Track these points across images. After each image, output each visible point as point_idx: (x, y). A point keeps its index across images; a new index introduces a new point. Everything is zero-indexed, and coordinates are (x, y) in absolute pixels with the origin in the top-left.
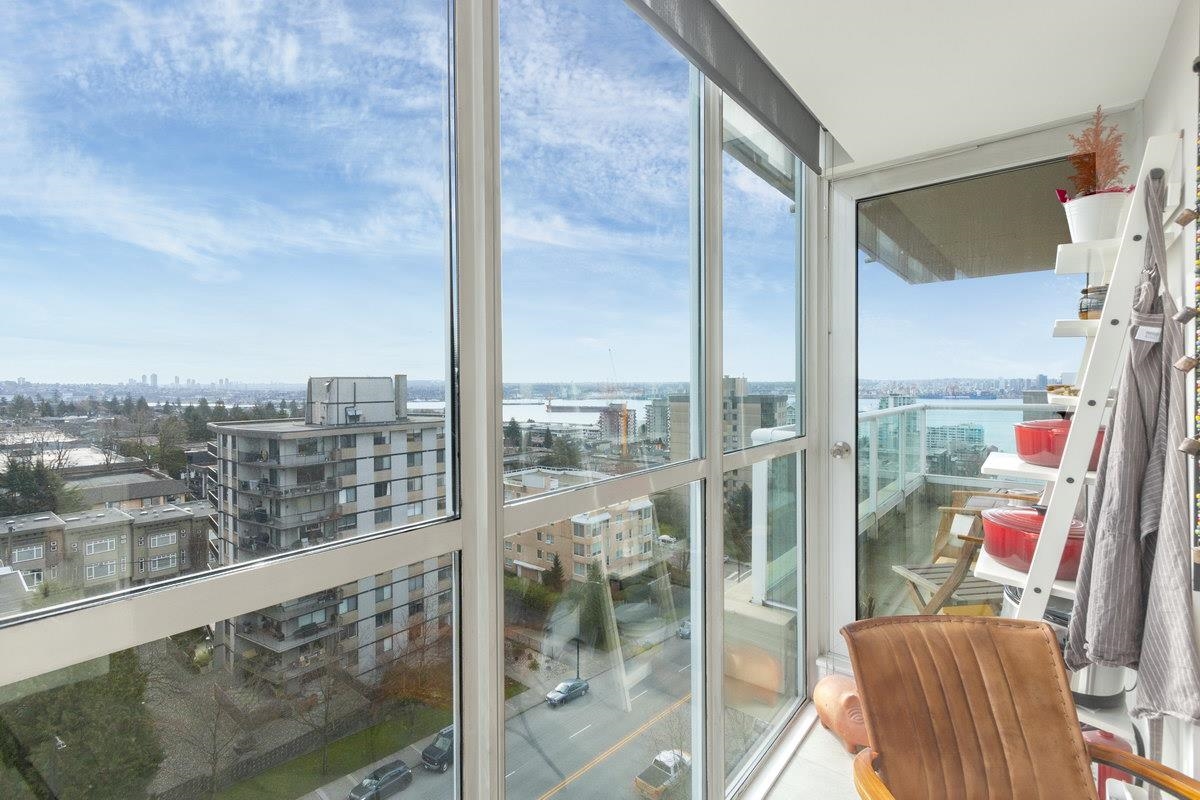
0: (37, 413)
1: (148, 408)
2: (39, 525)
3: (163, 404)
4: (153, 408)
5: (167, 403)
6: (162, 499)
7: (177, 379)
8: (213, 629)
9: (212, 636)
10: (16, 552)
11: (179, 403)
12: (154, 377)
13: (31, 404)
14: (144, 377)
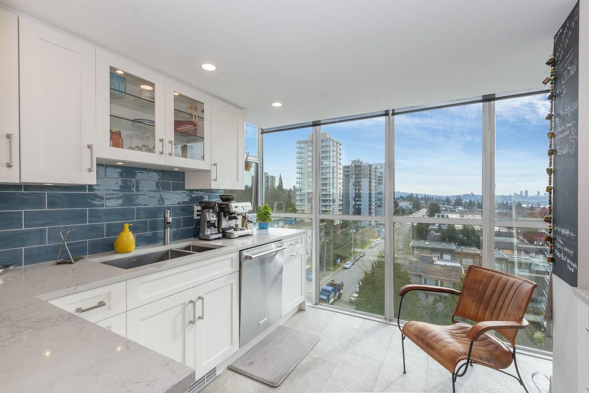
0: (476, 207)
1: (522, 207)
2: (472, 252)
3: (530, 206)
4: (525, 207)
5: (532, 205)
6: (523, 252)
7: (539, 193)
8: (546, 326)
9: (545, 330)
10: (464, 260)
11: (539, 205)
12: (526, 192)
13: (474, 203)
14: (521, 192)
